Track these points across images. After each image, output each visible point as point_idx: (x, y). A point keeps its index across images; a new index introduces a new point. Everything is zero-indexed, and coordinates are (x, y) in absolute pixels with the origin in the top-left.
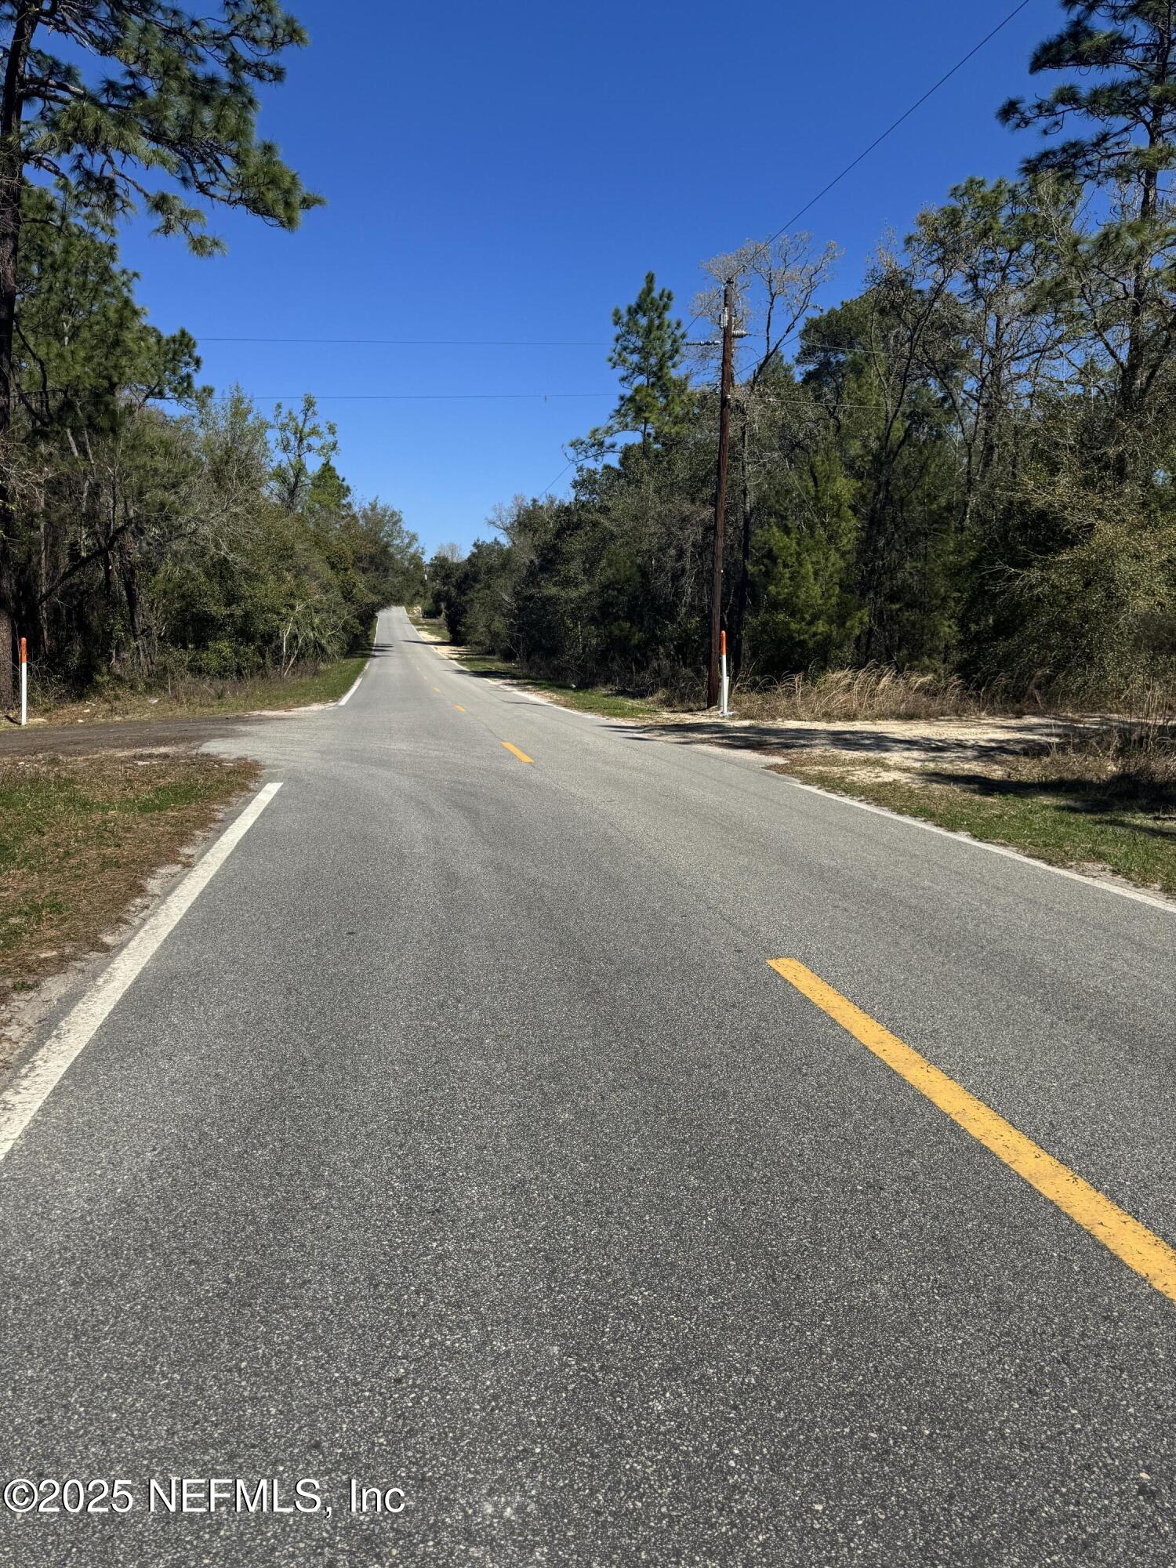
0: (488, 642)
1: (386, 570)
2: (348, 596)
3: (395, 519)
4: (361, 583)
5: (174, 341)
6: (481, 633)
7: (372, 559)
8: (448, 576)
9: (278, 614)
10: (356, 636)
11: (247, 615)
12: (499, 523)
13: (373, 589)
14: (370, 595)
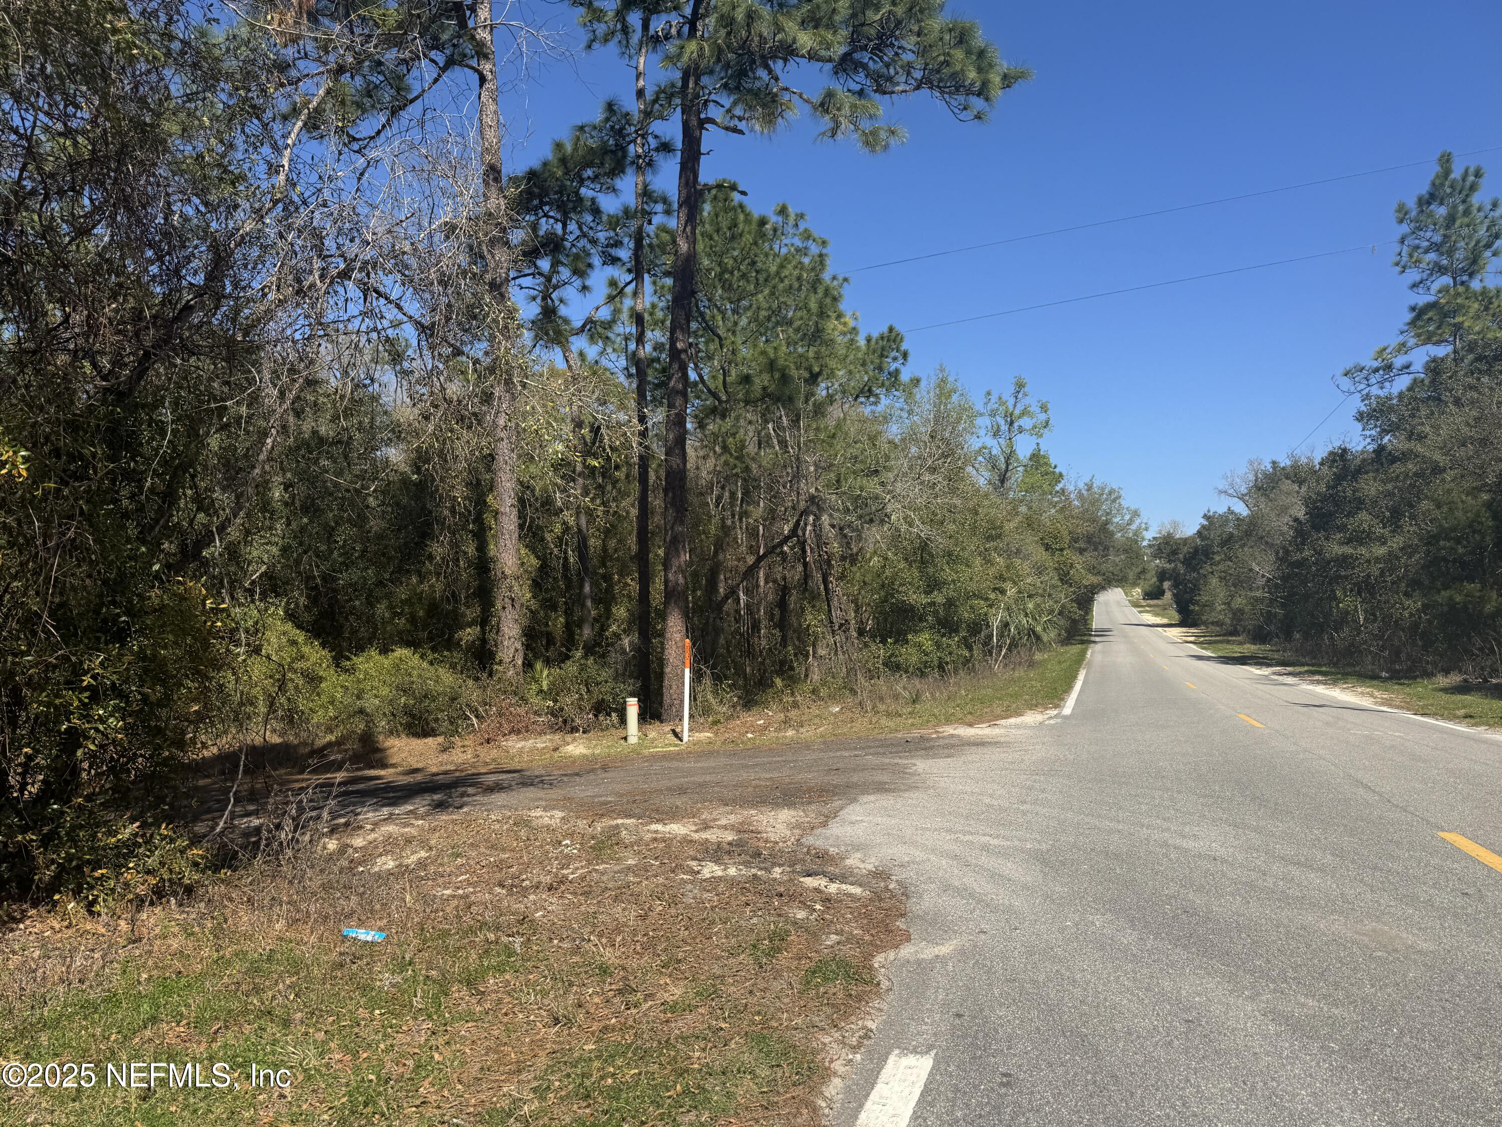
0: (1228, 621)
1: (1106, 548)
2: (1065, 578)
3: (1114, 497)
4: (1078, 563)
5: (882, 338)
6: (1219, 611)
7: (1089, 539)
8: (1174, 552)
9: (987, 599)
10: (1074, 621)
11: (950, 603)
12: (1231, 491)
13: (1092, 570)
14: (1090, 576)
